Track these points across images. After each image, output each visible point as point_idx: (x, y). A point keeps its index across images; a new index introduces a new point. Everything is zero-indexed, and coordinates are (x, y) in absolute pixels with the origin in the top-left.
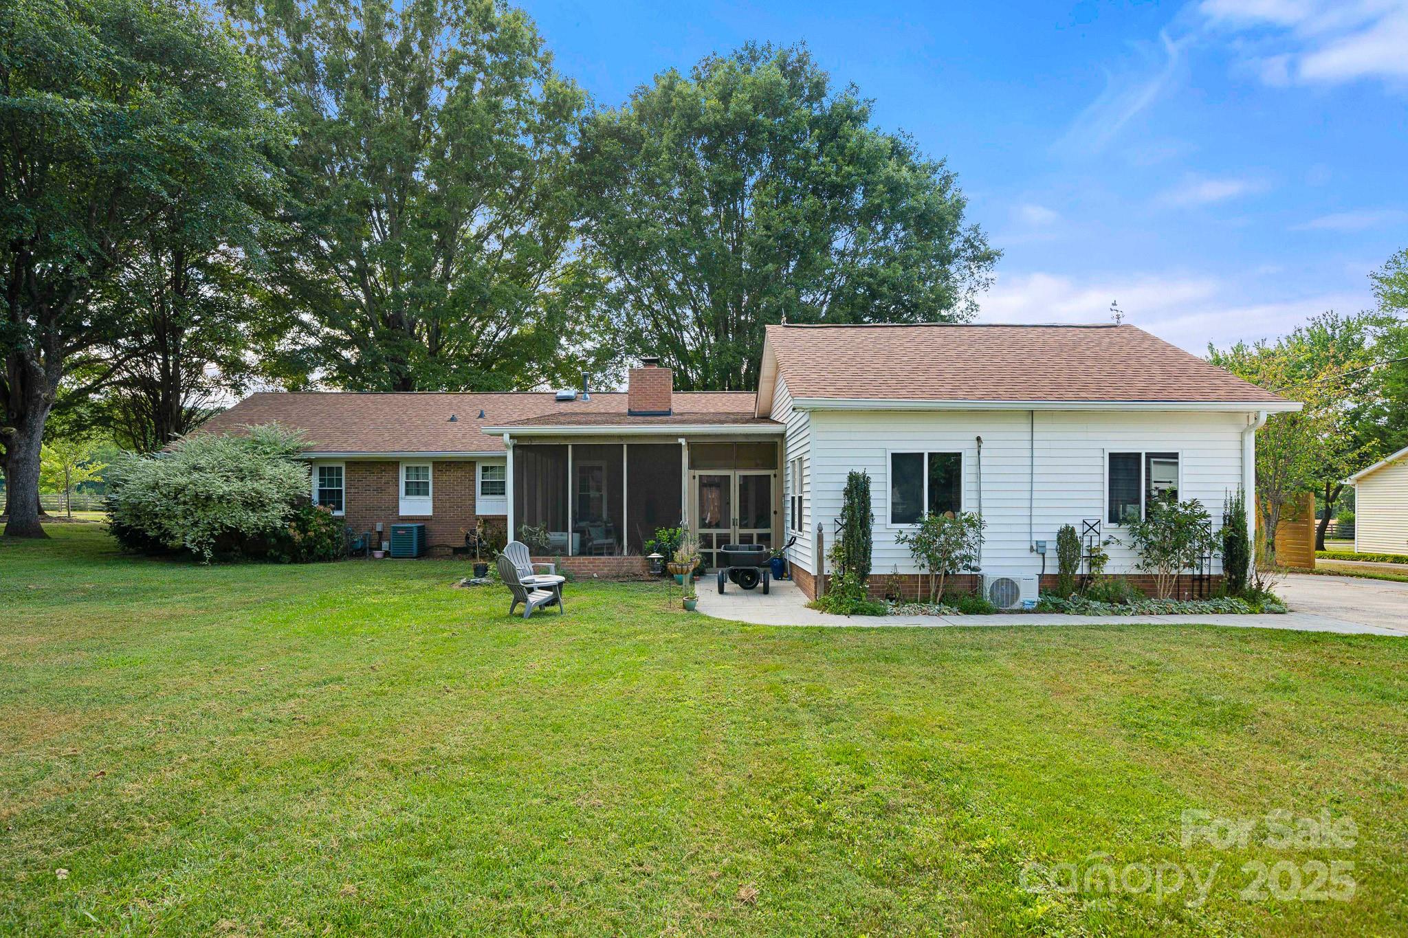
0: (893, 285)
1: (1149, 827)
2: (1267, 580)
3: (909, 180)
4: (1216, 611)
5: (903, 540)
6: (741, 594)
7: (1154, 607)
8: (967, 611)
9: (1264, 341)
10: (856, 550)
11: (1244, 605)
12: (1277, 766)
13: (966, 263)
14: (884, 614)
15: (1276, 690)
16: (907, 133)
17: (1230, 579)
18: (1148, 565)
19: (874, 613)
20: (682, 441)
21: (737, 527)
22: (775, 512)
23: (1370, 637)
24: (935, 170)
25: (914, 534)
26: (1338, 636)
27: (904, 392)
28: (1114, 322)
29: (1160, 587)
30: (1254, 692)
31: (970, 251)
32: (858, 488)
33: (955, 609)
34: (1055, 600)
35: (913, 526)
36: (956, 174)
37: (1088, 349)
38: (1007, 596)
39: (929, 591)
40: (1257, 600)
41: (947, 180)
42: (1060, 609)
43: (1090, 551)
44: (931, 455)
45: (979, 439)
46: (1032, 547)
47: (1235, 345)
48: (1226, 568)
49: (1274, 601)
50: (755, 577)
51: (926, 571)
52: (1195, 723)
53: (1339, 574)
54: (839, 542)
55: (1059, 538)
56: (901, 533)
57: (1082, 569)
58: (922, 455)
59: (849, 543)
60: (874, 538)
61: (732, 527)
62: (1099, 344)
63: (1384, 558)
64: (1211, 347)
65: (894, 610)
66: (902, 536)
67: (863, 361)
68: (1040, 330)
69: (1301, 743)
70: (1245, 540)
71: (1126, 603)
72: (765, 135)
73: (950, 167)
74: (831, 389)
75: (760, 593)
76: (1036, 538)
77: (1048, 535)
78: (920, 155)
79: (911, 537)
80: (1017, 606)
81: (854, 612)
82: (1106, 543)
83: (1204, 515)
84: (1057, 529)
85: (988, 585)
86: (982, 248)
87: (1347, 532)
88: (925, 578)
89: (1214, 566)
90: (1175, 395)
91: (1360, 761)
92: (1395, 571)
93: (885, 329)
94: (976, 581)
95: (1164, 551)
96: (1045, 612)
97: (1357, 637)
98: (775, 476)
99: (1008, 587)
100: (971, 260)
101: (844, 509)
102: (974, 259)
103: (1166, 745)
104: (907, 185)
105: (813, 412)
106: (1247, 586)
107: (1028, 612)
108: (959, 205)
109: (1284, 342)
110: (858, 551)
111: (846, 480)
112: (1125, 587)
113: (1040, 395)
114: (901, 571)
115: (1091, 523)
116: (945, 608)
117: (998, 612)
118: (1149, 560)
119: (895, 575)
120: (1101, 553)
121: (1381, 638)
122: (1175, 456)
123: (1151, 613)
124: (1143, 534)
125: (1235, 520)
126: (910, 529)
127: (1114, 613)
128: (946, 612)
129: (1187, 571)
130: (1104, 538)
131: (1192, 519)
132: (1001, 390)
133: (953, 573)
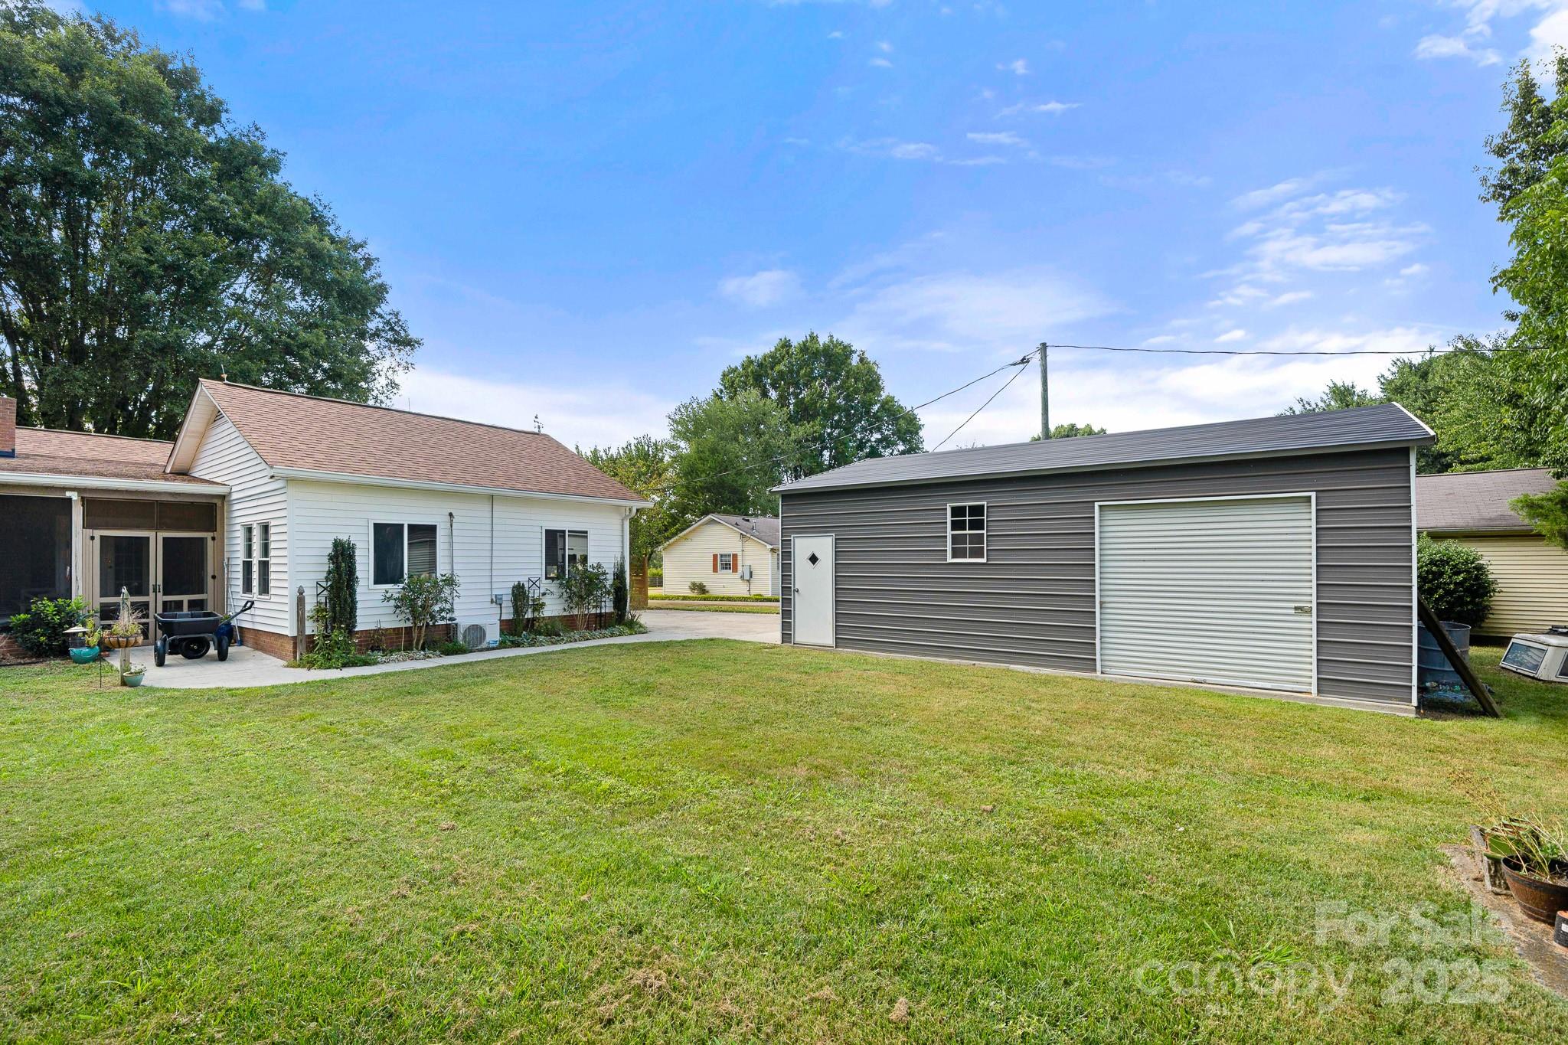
0: (315, 351)
1: (635, 743)
2: (637, 613)
3: (332, 253)
4: (612, 635)
5: (389, 599)
6: (188, 664)
7: (577, 637)
8: (448, 653)
9: (609, 448)
10: (343, 609)
11: (627, 630)
12: (676, 706)
13: (387, 344)
14: (375, 663)
15: (661, 672)
16: (325, 202)
17: (618, 615)
18: (572, 608)
19: (366, 663)
20: (74, 496)
21: (160, 595)
22: (214, 577)
23: (691, 641)
24: (356, 248)
25: (399, 593)
26: (677, 642)
27: (384, 470)
28: (536, 430)
29: (579, 623)
30: (651, 675)
31: (390, 333)
32: (342, 555)
33: (438, 653)
34: (511, 638)
35: (396, 587)
36: (378, 259)
37: (524, 450)
38: (477, 638)
39: (412, 641)
40: (633, 626)
41: (369, 262)
42: (516, 645)
43: (534, 600)
44: (409, 525)
45: (451, 515)
46: (492, 600)
47: (593, 450)
48: (615, 607)
49: (641, 626)
50: (204, 645)
51: (409, 624)
52: (632, 694)
53: (661, 609)
54: (321, 603)
55: (513, 591)
56: (387, 592)
57: (529, 615)
58: (403, 525)
59: (334, 604)
60: (358, 597)
61: (152, 594)
62: (530, 447)
63: (678, 598)
64: (577, 448)
65: (384, 659)
66: (388, 595)
67: (333, 436)
68: (484, 428)
69: (682, 694)
70: (625, 589)
71: (560, 635)
72: (141, 141)
73: (371, 250)
74: (310, 460)
75: (215, 661)
76: (494, 593)
77: (505, 591)
78: (338, 228)
79: (396, 596)
80: (484, 645)
81: (345, 665)
82: (544, 594)
83: (604, 573)
84: (511, 585)
85: (461, 630)
86: (403, 334)
87: (658, 582)
88: (408, 630)
89: (608, 607)
90: (586, 492)
91: (706, 697)
92: (686, 605)
93: (345, 406)
94: (450, 630)
95: (581, 597)
96: (505, 648)
97: (685, 641)
98: (213, 539)
99: (477, 631)
100: (391, 342)
101: (329, 572)
102: (395, 341)
103: (624, 707)
104: (331, 257)
105: (289, 480)
106: (626, 618)
107: (493, 649)
108: (382, 289)
109: (622, 452)
110: (345, 610)
111: (331, 546)
112: (559, 625)
113: (498, 483)
114: (384, 626)
115: (534, 580)
116: (429, 653)
117: (471, 651)
118: (571, 605)
119: (380, 629)
120: (541, 602)
121: (695, 641)
122: (586, 532)
123: (576, 641)
124: (568, 586)
125: (619, 576)
126: (394, 589)
127: (553, 643)
128: (430, 655)
129: (593, 611)
130: (542, 590)
131: (597, 576)
132: (468, 477)
133: (434, 625)
